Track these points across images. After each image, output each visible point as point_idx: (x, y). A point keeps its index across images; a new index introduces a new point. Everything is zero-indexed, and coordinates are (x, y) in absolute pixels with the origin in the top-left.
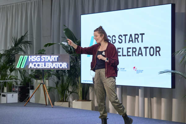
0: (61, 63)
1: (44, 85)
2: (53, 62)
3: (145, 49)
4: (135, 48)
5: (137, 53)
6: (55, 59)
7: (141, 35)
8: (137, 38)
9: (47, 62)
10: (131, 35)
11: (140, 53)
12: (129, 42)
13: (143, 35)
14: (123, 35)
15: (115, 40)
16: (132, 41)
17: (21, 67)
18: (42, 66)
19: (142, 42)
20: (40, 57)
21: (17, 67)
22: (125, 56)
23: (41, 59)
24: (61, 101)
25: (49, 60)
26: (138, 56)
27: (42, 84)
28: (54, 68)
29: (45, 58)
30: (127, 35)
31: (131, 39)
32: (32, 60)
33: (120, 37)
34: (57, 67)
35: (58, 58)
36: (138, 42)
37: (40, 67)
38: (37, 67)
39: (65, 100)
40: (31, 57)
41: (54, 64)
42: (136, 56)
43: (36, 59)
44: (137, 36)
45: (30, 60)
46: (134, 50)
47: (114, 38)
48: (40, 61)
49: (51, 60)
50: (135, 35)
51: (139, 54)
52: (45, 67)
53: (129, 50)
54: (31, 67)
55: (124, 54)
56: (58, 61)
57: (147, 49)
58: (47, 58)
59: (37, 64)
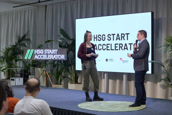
0: (60, 55)
1: (47, 72)
2: (53, 54)
3: (130, 45)
4: (122, 44)
5: (123, 48)
6: (55, 52)
7: (126, 35)
8: (123, 37)
9: (49, 54)
10: (118, 35)
11: (126, 47)
12: (116, 40)
13: (128, 35)
14: (111, 35)
15: (105, 38)
16: (119, 39)
17: (29, 58)
18: (45, 58)
19: (127, 39)
20: (44, 51)
21: (25, 58)
22: (113, 50)
23: (44, 52)
24: (57, 84)
25: (50, 53)
26: (124, 50)
27: (45, 71)
28: (55, 59)
29: (47, 51)
30: (115, 34)
31: (118, 38)
32: (37, 53)
33: (109, 36)
34: (57, 58)
35: (57, 52)
36: (124, 40)
37: (44, 58)
38: (41, 58)
39: (59, 83)
40: (36, 51)
41: (55, 56)
42: (122, 50)
43: (40, 52)
44: (123, 35)
45: (35, 53)
46: (121, 46)
47: (104, 36)
48: (44, 54)
49: (52, 53)
50: (122, 34)
51: (125, 49)
52: (48, 58)
53: (116, 45)
54: (36, 58)
55: (112, 49)
56: (58, 54)
57: (132, 45)
58: (49, 51)
59: (41, 56)
